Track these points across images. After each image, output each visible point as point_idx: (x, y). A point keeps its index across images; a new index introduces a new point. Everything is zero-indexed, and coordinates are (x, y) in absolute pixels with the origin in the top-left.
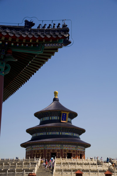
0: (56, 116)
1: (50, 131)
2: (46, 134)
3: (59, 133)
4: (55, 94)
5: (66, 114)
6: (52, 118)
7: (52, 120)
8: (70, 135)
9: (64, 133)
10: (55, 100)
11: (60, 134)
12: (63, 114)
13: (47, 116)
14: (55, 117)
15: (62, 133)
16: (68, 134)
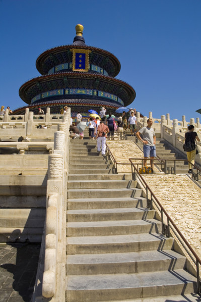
1: (48, 91)
7: (58, 71)
8: (88, 95)
9: (74, 90)
11: (64, 93)
12: (77, 54)
14: (63, 66)
15: (69, 91)
16: (83, 92)
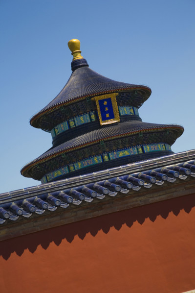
0: (85, 112)
1: (78, 161)
2: (69, 170)
3: (101, 159)
4: (73, 47)
5: (109, 100)
6: (76, 122)
7: (76, 127)
8: (133, 155)
9: (115, 153)
10: (75, 65)
11: (103, 159)
12: (101, 102)
13: (62, 122)
14: (81, 118)
15: (108, 156)
16: (127, 153)
